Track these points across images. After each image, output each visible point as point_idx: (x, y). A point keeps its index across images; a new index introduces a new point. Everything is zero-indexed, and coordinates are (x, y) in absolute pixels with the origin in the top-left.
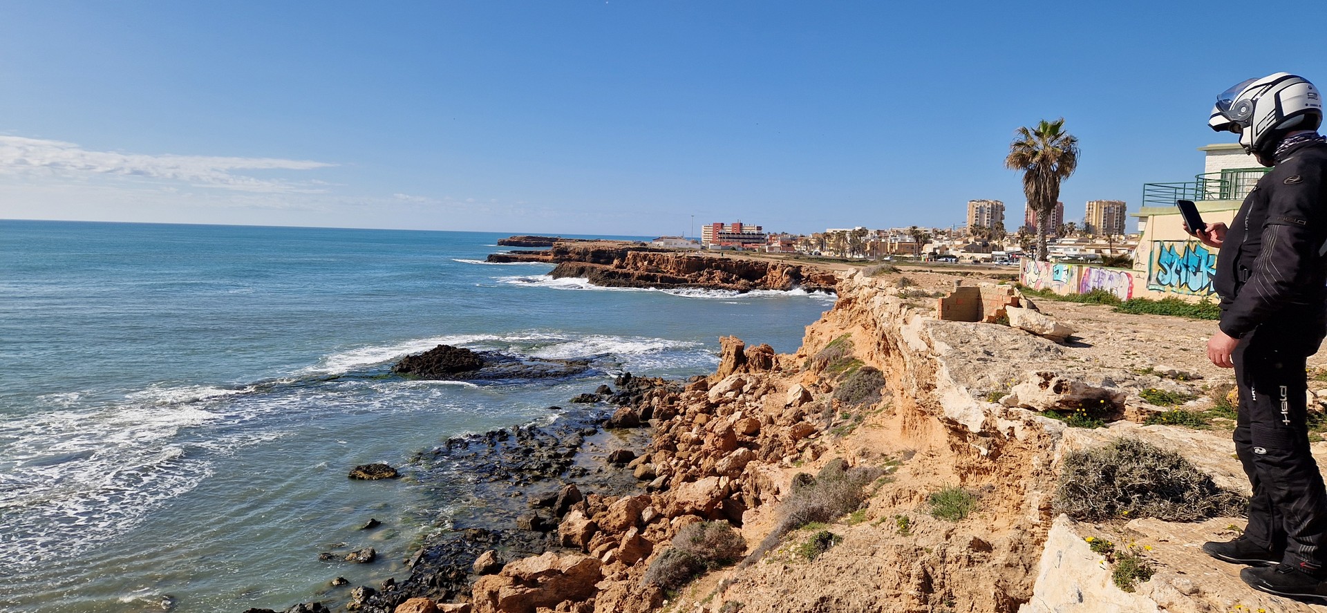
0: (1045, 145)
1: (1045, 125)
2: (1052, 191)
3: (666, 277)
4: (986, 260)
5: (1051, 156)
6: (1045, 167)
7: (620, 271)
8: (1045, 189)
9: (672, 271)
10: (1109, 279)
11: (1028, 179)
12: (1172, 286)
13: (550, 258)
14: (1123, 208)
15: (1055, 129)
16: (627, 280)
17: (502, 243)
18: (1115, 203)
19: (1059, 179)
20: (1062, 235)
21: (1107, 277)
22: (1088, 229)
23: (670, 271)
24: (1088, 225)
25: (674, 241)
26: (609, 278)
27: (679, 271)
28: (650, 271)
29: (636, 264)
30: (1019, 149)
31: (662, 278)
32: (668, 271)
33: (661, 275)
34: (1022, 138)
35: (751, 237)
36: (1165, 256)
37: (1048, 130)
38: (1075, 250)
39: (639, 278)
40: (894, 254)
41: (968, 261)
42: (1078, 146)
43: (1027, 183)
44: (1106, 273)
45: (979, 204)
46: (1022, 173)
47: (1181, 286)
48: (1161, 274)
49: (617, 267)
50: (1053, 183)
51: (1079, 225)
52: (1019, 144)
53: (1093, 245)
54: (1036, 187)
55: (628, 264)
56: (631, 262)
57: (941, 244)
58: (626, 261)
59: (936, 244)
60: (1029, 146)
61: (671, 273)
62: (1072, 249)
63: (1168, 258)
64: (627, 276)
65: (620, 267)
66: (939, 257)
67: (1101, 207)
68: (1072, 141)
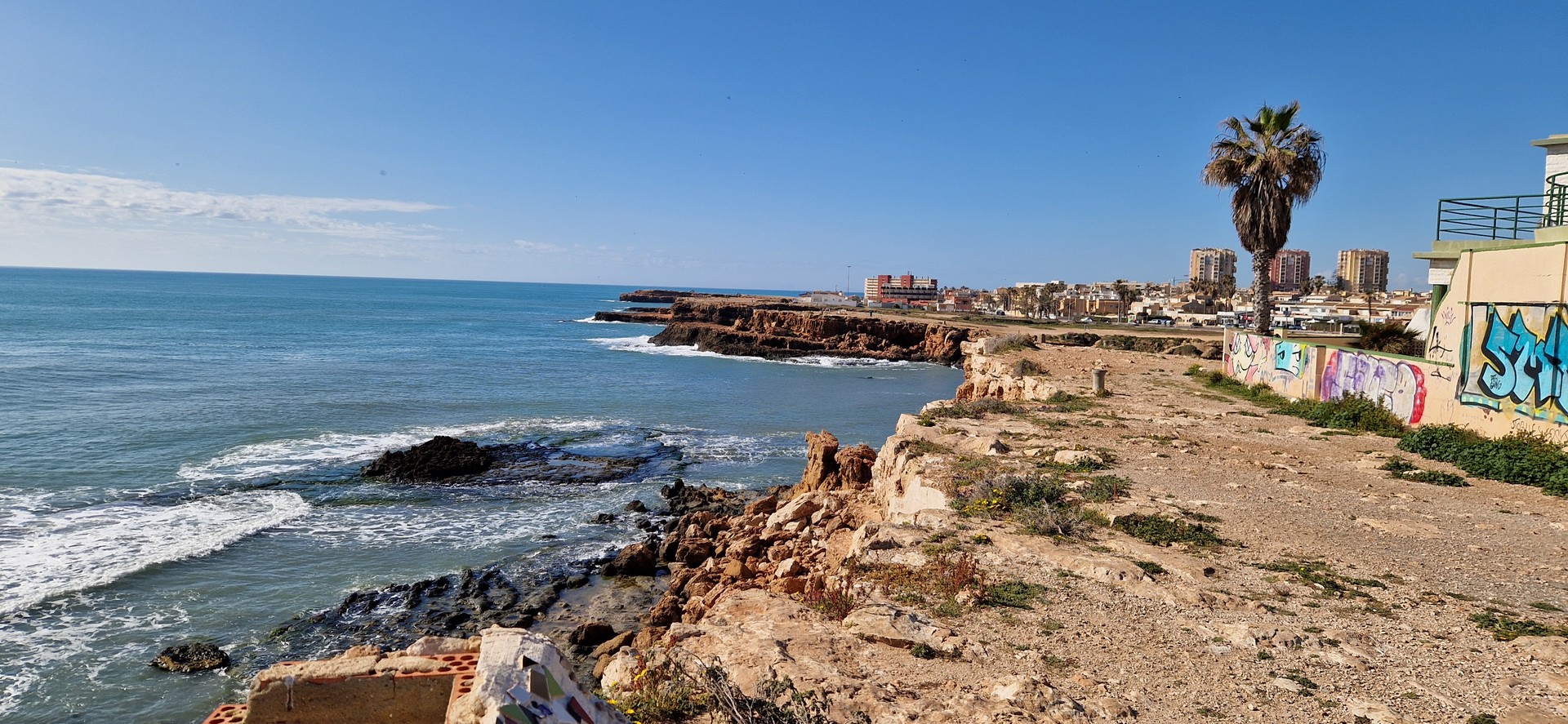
0: (1269, 145)
1: (1267, 113)
2: (1279, 220)
3: (797, 342)
4: (1210, 323)
5: (1277, 164)
6: (1267, 182)
7: (740, 333)
8: (1267, 216)
9: (806, 334)
10: (1377, 374)
11: (1239, 200)
12: (1516, 400)
13: (670, 316)
14: (1384, 259)
15: (1284, 119)
16: (748, 346)
17: (626, 298)
18: (1375, 253)
19: (1291, 201)
20: (1307, 291)
21: (1372, 371)
22: (1341, 284)
23: (803, 334)
24: (1340, 279)
25: (824, 297)
26: (727, 344)
27: (815, 335)
28: (778, 334)
29: (762, 325)
30: (1225, 154)
31: (792, 343)
32: (801, 335)
33: (791, 338)
34: (1231, 135)
35: (921, 292)
36: (1500, 336)
37: (1272, 122)
38: (1324, 311)
39: (763, 343)
40: (1094, 314)
41: (1186, 323)
42: (1324, 146)
43: (1238, 207)
44: (1371, 362)
45: (1205, 253)
46: (1230, 191)
47: (1539, 403)
48: (1489, 372)
49: (739, 329)
50: (1279, 207)
51: (1329, 277)
52: (1224, 145)
53: (1347, 305)
54: (1253, 213)
55: (752, 325)
56: (756, 323)
57: (1153, 302)
58: (751, 322)
59: (1147, 302)
60: (1241, 149)
61: (805, 337)
62: (1319, 310)
63: (1506, 342)
64: (749, 340)
65: (742, 328)
66: (1150, 318)
67: (1357, 258)
68: (1312, 139)
